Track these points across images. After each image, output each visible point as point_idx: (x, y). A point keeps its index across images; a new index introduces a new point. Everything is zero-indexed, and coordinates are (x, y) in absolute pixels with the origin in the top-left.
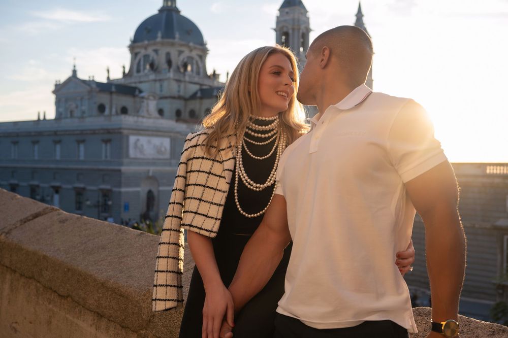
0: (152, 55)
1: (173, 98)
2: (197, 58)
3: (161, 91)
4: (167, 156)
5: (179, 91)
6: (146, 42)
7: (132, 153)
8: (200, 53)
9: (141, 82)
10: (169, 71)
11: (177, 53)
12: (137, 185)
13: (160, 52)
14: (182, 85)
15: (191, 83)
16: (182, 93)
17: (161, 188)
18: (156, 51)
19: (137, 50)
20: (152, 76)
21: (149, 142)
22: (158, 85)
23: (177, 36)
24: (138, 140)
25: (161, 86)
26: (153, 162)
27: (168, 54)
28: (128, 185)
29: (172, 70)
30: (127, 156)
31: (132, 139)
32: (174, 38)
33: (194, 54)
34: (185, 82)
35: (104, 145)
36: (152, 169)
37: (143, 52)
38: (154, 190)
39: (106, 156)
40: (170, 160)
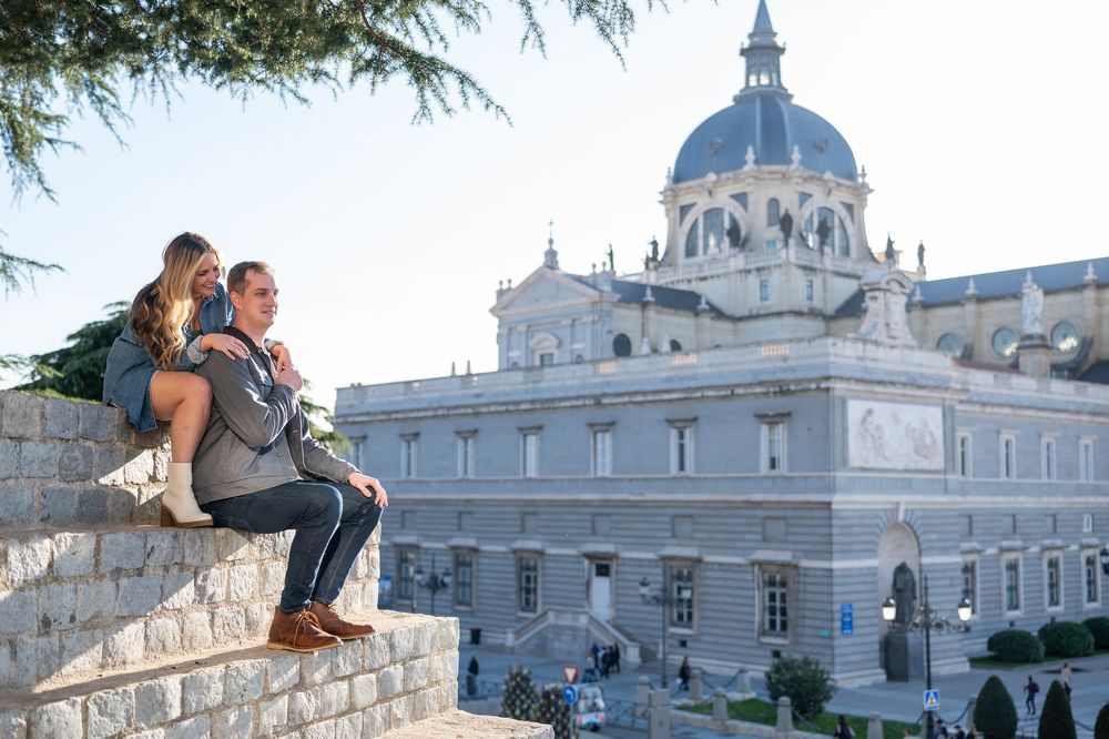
0: (731, 207)
1: (799, 314)
2: (843, 213)
3: (764, 299)
4: (938, 462)
5: (810, 298)
6: (712, 177)
7: (857, 451)
8: (849, 199)
9: (704, 279)
10: (786, 244)
11: (796, 198)
12: (871, 552)
13: (751, 199)
14: (818, 281)
15: (838, 274)
16: (817, 303)
17: (926, 560)
18: (741, 198)
19: (685, 200)
20: (738, 261)
21: (895, 418)
22: (753, 281)
23: (796, 156)
24: (870, 412)
25: (763, 285)
26: (905, 480)
27: (774, 203)
28: (848, 553)
29: (792, 242)
30: (845, 462)
31: (855, 409)
32: (790, 162)
33: (834, 202)
34: (823, 271)
35: (764, 429)
36: (906, 500)
37: (704, 203)
38: (912, 565)
39: (773, 463)
40: (945, 472)
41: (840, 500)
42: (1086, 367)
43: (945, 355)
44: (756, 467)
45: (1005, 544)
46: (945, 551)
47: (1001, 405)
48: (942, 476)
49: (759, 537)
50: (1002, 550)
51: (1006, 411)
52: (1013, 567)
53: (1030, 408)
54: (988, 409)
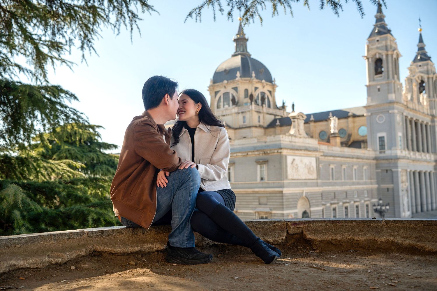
0: (232, 92)
1: (256, 127)
2: (268, 93)
3: (244, 122)
4: (314, 176)
5: (259, 122)
6: (225, 82)
7: (291, 173)
8: (271, 89)
9: (224, 116)
10: (251, 104)
11: (253, 89)
12: (295, 207)
13: (239, 89)
14: (261, 116)
15: (268, 114)
16: (261, 123)
17: (312, 209)
18: (236, 89)
19: (217, 89)
20: (235, 109)
21: (301, 161)
22: (241, 116)
23: (254, 75)
24: (294, 160)
25: (244, 118)
26: (305, 183)
27: (246, 91)
28: (289, 208)
29: (253, 103)
30: (287, 177)
31: (289, 159)
32: (251, 77)
33: (265, 90)
34: (263, 113)
35: (259, 166)
36: (306, 190)
37: (223, 91)
38: (308, 211)
39: (262, 179)
40: (317, 179)
41: (286, 191)
42: (350, 143)
43: (316, 140)
44: (256, 180)
45: (332, 202)
46: (317, 206)
47: (330, 156)
48: (316, 181)
49: (258, 203)
50: (331, 204)
51: (332, 158)
52: (334, 209)
53: (339, 157)
54: (326, 158)
